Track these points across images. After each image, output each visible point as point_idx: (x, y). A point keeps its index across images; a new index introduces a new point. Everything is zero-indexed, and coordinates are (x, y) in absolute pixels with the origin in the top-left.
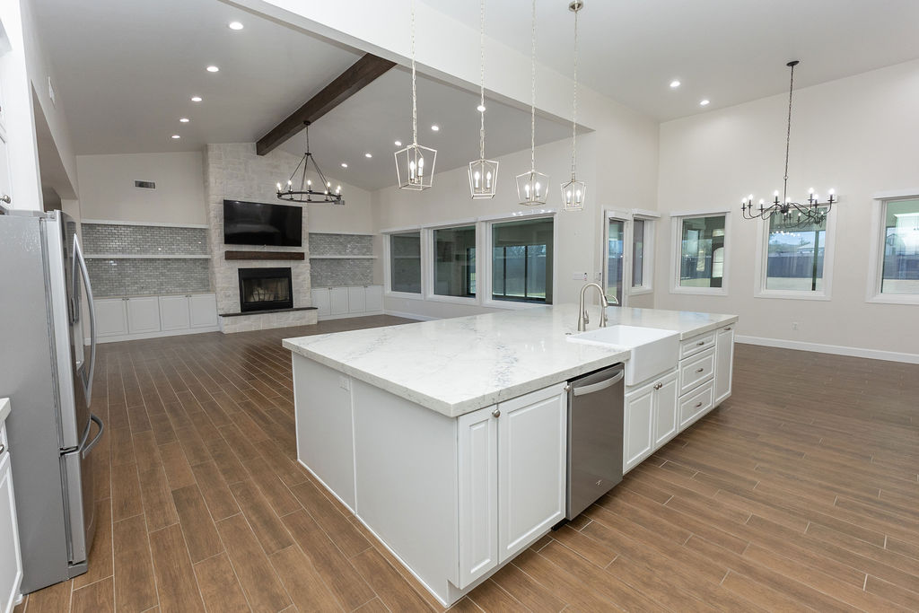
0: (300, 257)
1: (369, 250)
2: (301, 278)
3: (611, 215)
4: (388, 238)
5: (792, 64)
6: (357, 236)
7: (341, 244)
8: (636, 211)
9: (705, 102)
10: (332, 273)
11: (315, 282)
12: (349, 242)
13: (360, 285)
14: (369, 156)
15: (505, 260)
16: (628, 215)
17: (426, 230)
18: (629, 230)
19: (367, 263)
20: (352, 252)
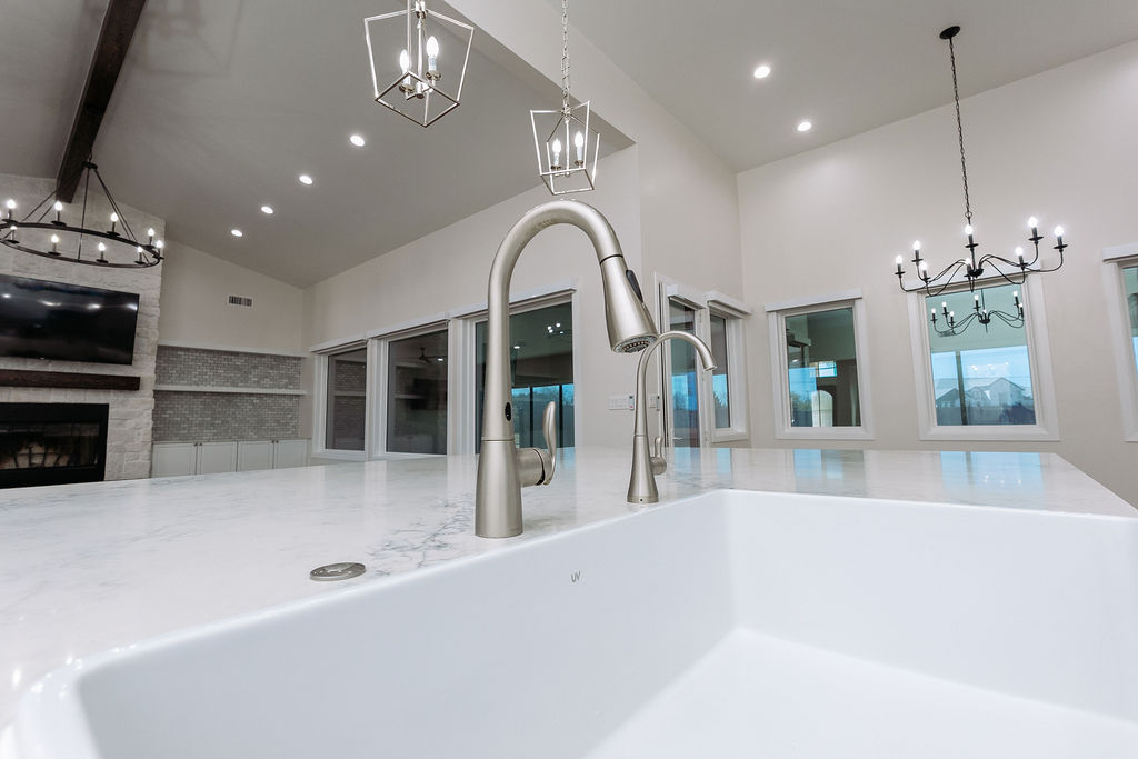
0: (132, 384)
1: (292, 381)
2: (130, 423)
3: (671, 290)
4: (324, 360)
5: (949, 33)
6: (272, 356)
7: (238, 368)
8: (713, 296)
9: (804, 126)
10: (215, 419)
11: (161, 431)
12: (255, 367)
13: (267, 439)
14: (267, 210)
15: (531, 403)
16: (702, 297)
17: (376, 341)
18: (703, 324)
19: (287, 403)
20: (258, 384)
